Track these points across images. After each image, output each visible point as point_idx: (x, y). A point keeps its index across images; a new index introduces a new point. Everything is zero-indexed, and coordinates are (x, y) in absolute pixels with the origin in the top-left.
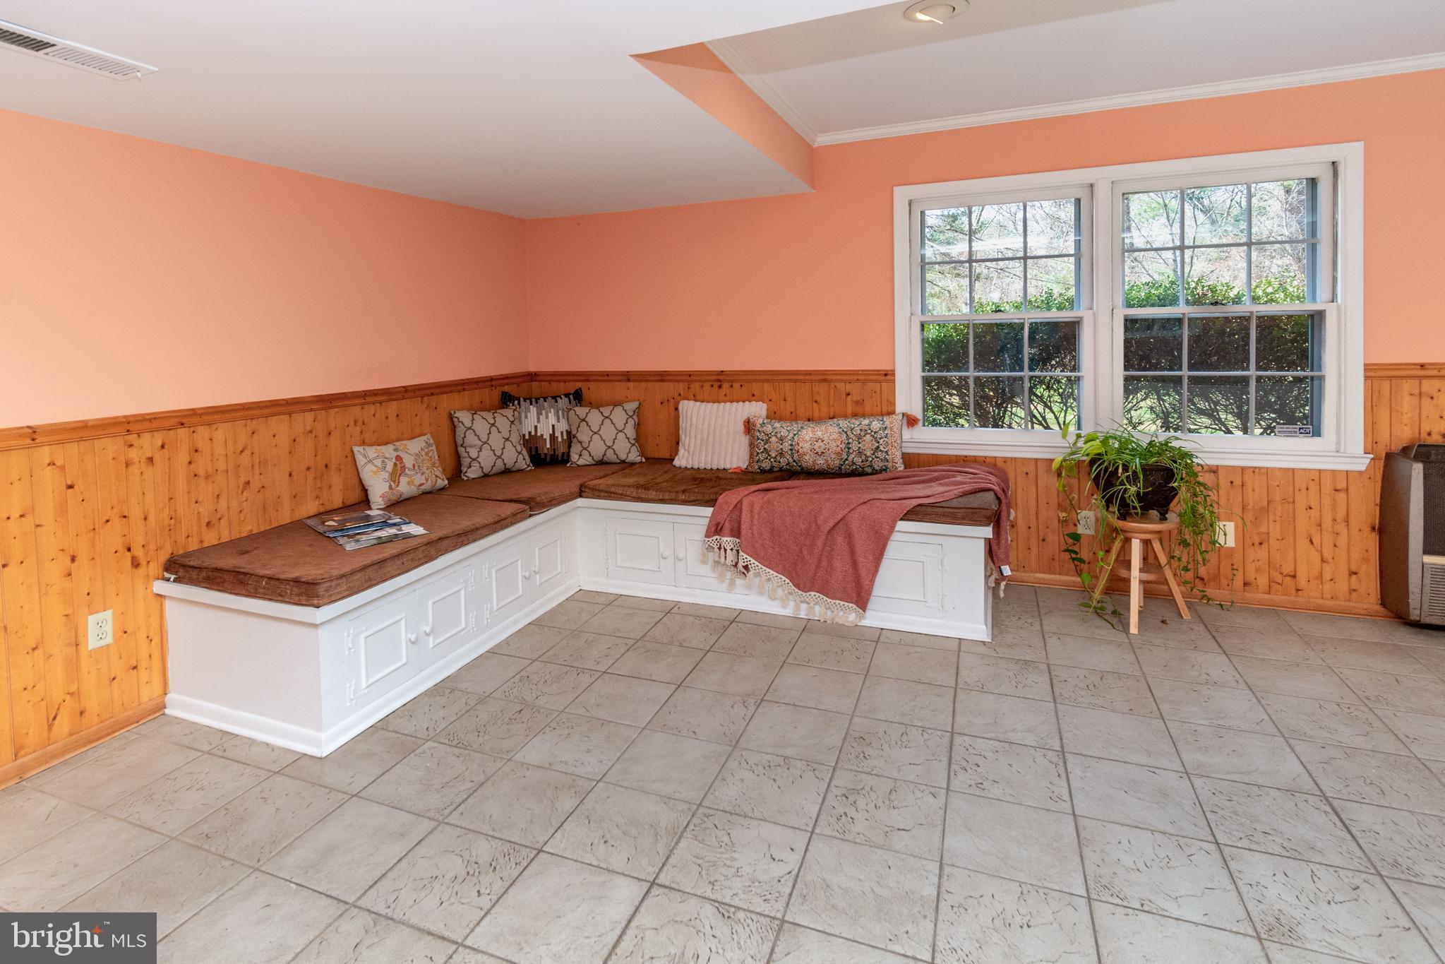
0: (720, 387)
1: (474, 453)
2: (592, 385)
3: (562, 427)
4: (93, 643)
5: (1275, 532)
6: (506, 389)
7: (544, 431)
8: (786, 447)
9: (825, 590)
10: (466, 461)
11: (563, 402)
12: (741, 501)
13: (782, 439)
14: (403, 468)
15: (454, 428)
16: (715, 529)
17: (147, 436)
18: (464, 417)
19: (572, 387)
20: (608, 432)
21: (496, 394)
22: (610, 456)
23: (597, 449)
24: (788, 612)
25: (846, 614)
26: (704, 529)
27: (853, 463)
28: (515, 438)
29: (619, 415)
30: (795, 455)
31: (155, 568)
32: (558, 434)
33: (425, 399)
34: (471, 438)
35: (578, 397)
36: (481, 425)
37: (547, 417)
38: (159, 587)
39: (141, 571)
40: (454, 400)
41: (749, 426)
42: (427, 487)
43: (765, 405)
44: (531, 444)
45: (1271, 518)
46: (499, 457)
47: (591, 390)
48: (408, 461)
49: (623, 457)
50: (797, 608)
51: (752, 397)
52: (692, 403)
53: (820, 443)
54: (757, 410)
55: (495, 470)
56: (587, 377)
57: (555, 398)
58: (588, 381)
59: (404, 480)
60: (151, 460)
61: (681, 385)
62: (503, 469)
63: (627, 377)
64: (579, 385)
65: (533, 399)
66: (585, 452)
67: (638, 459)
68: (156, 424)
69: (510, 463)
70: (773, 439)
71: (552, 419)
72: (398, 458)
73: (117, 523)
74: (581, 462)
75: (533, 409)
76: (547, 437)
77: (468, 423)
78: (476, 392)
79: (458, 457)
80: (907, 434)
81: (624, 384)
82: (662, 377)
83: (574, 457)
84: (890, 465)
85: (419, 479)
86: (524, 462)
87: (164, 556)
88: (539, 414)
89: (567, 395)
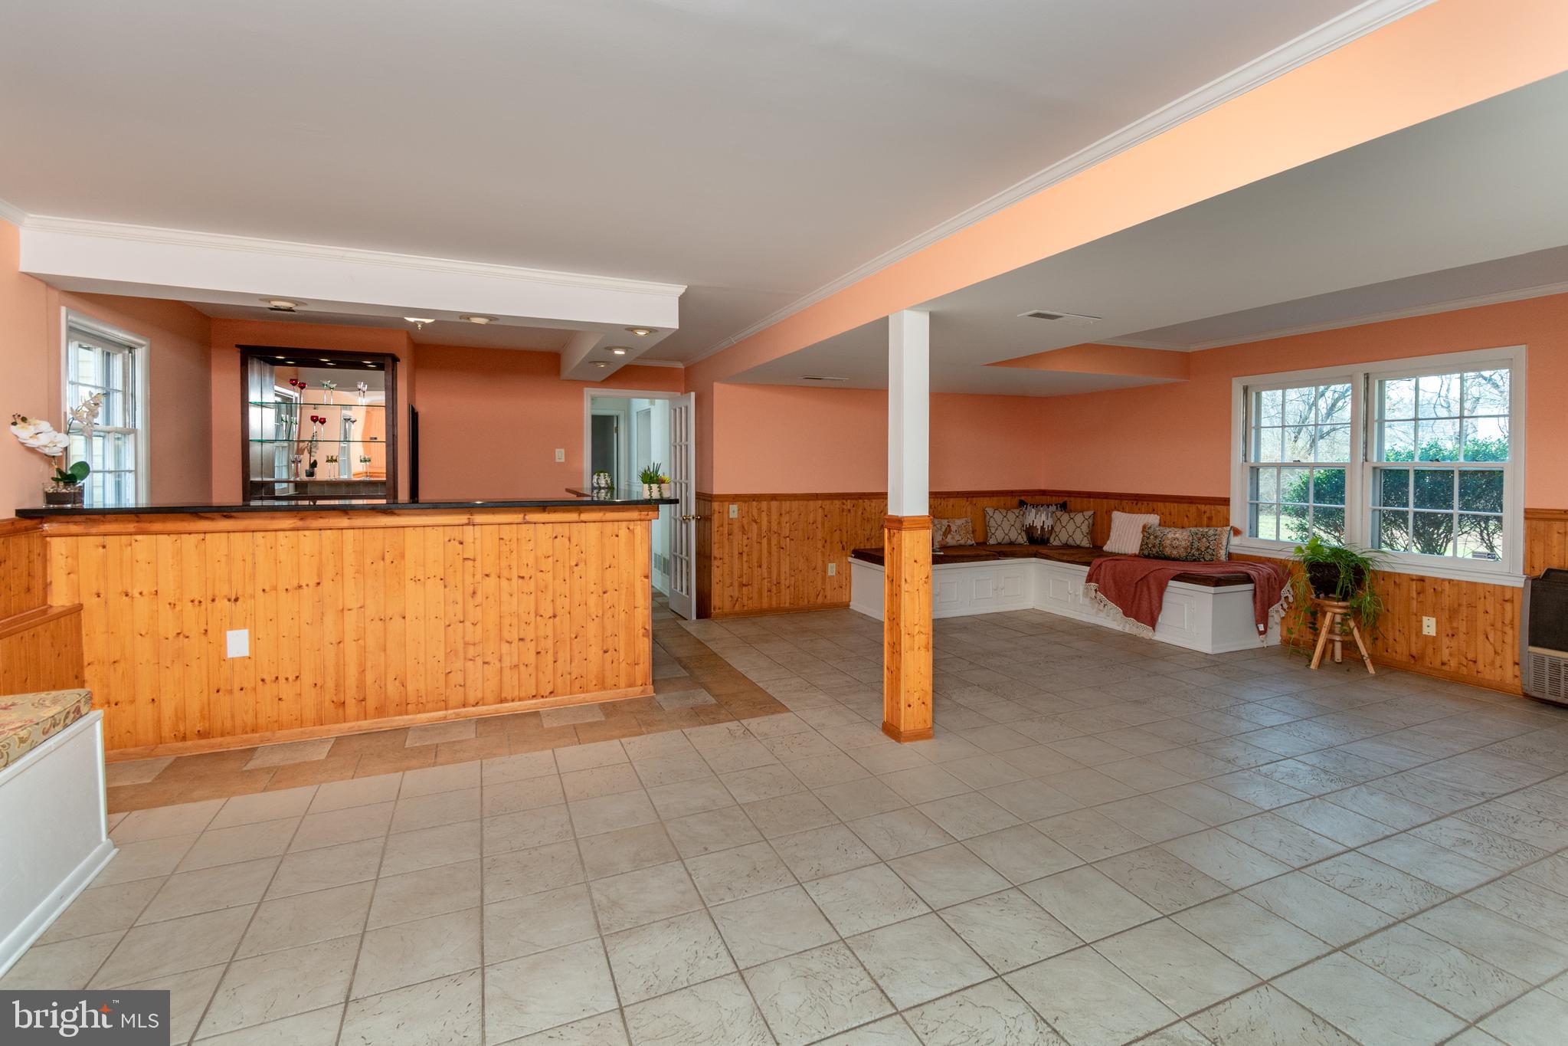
0: (1137, 504)
1: (993, 531)
2: (1072, 499)
3: (1049, 523)
4: (830, 574)
5: (1463, 628)
6: (1023, 498)
7: (1038, 524)
8: (1158, 541)
9: (1138, 618)
10: (990, 534)
11: (1053, 508)
12: (1101, 564)
13: (1156, 537)
14: (950, 530)
15: (985, 516)
16: (1089, 579)
17: (849, 501)
18: (990, 511)
19: (1061, 500)
20: (1071, 527)
21: (1016, 500)
22: (1071, 542)
23: (1064, 537)
24: (1119, 628)
25: (1142, 631)
26: (1085, 579)
27: (1194, 555)
28: (1018, 525)
29: (1079, 518)
30: (1161, 548)
31: (849, 552)
32: (1046, 526)
33: (969, 499)
34: (992, 523)
35: (1064, 507)
36: (998, 516)
37: (1041, 516)
38: (850, 559)
39: (844, 552)
40: (985, 501)
41: (1145, 528)
42: (962, 542)
43: (1159, 517)
44: (1030, 531)
45: (1460, 617)
46: (1007, 534)
47: (1073, 502)
48: (954, 528)
49: (1078, 543)
50: (1124, 627)
51: (1153, 511)
52: (1119, 513)
53: (1176, 541)
54: (1153, 519)
55: (1005, 541)
56: (1070, 494)
57: (1048, 506)
58: (1070, 497)
59: (949, 536)
60: (849, 510)
61: (1117, 501)
62: (1009, 542)
63: (1090, 495)
64: (1066, 499)
65: (1035, 506)
66: (1057, 538)
67: (1088, 545)
68: (853, 497)
69: (1013, 538)
70: (1152, 537)
71: (1044, 517)
72: (949, 526)
73: (838, 532)
74: (1055, 543)
75: (1034, 511)
76: (1039, 527)
77: (991, 514)
78: (1002, 498)
79: (987, 533)
80: (1235, 541)
81: (1088, 499)
82: (1106, 496)
83: (1052, 540)
84: (1215, 558)
85: (958, 537)
86: (1022, 539)
87: (852, 548)
88: (1037, 514)
89: (1056, 505)
